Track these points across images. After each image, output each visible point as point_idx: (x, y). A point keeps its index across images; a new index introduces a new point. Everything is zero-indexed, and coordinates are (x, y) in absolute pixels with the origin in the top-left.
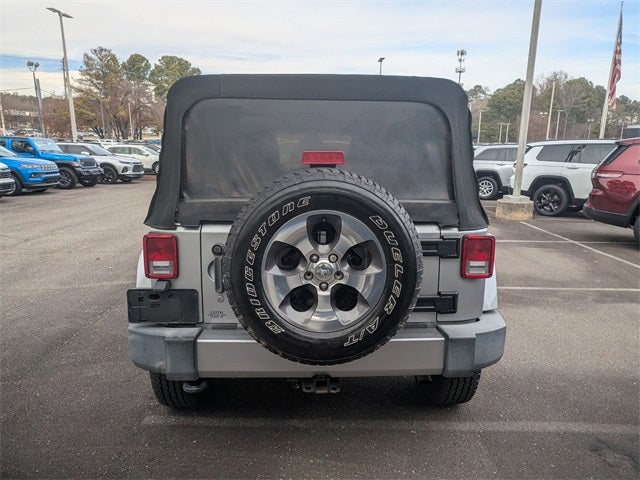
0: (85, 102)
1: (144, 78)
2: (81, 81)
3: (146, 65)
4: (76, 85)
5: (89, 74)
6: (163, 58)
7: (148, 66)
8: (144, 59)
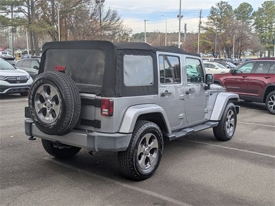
0: (208, 36)
1: (247, 18)
2: (207, 23)
3: (250, 9)
4: (205, 26)
5: (212, 19)
6: (265, 3)
7: (251, 9)
8: (249, 5)
